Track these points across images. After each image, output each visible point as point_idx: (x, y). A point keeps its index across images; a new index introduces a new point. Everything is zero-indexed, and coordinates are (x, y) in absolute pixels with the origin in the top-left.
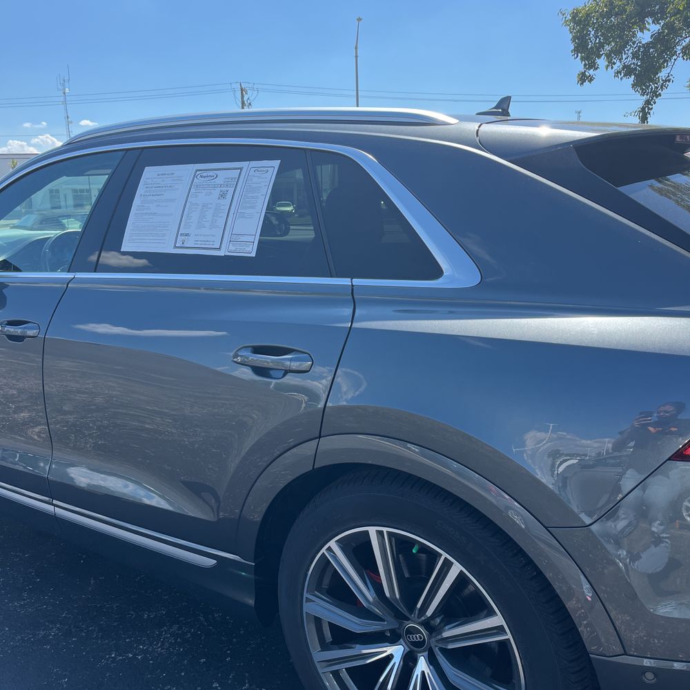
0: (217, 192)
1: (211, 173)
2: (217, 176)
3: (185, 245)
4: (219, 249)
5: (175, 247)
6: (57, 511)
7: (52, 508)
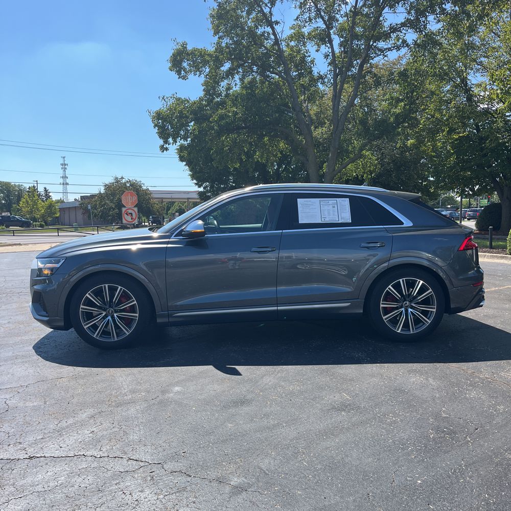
0: (331, 206)
1: (327, 201)
3: (325, 220)
4: (339, 221)
5: (322, 221)
6: (279, 308)
7: (276, 308)
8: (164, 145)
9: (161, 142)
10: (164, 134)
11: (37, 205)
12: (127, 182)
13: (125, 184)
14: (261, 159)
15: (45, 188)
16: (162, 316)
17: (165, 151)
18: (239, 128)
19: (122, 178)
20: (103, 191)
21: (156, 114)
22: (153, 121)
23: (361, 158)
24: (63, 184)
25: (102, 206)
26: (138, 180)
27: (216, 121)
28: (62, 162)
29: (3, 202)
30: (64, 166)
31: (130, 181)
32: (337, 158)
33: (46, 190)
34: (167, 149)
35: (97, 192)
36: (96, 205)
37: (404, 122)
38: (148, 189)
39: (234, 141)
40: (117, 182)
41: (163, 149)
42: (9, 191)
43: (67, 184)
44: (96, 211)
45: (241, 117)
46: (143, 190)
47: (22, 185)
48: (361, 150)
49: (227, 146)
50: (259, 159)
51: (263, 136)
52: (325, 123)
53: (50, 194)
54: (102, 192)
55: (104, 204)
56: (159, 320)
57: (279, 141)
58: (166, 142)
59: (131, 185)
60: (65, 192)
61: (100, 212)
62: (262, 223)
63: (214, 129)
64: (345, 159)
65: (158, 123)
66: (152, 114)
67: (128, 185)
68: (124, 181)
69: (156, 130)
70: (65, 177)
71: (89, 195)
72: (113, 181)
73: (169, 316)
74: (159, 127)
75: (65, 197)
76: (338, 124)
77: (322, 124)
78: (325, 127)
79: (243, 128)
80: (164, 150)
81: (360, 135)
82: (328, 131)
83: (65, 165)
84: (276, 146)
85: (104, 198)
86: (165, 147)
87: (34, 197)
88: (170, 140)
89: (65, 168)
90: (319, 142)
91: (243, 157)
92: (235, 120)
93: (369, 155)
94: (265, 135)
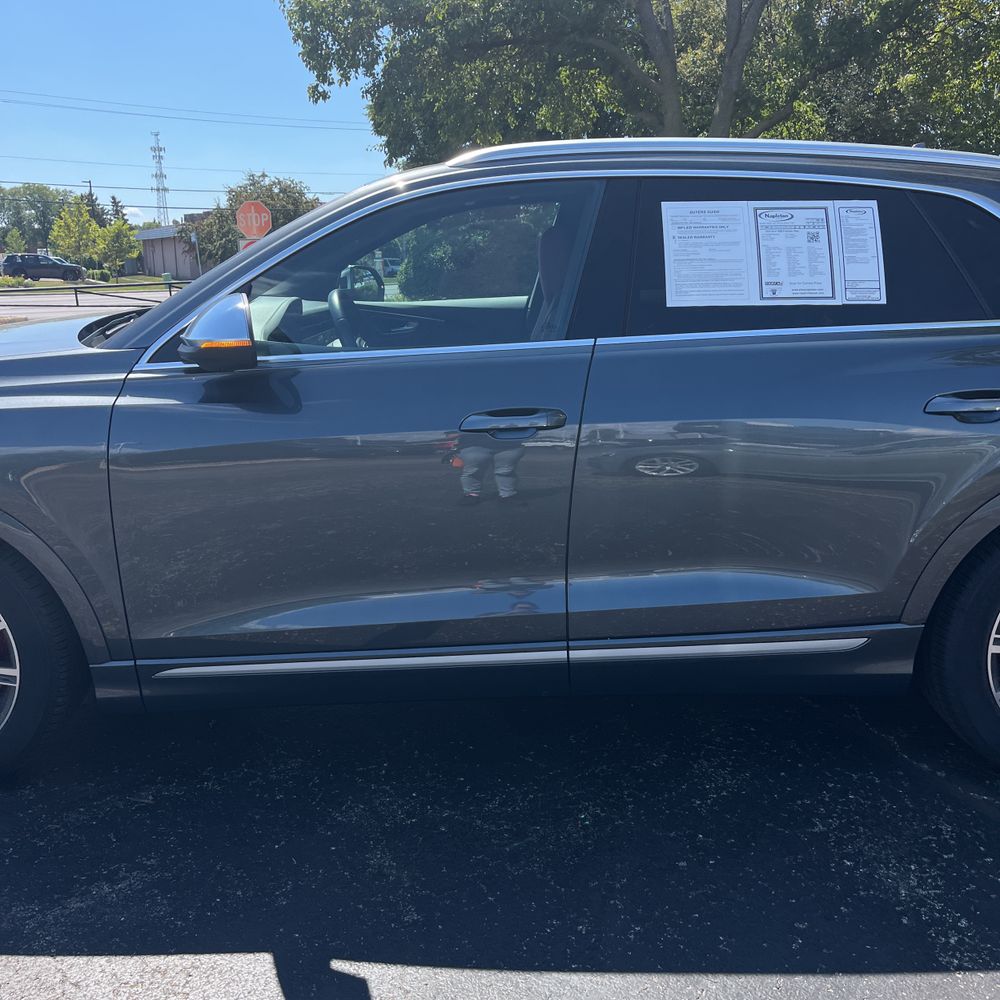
0: (803, 235)
1: (784, 212)
2: (792, 216)
3: (778, 295)
4: (833, 297)
5: (762, 298)
6: (575, 655)
7: (561, 655)
8: (317, 85)
9: (312, 78)
10: (317, 59)
11: (88, 233)
12: (274, 183)
13: (270, 189)
14: (553, 123)
15: (113, 198)
16: (115, 678)
17: (321, 100)
18: (499, 42)
19: (264, 176)
20: (224, 203)
21: (297, 5)
22: (290, 24)
23: (786, 119)
24: (158, 190)
25: (225, 235)
26: (297, 180)
27: (441, 23)
28: (154, 145)
29: (36, 226)
30: (158, 150)
31: (280, 183)
32: (732, 118)
33: (115, 202)
34: (325, 96)
35: (211, 206)
36: (210, 234)
37: (899, 26)
38: (317, 199)
39: (489, 80)
40: (253, 185)
41: (317, 95)
42: (47, 204)
43: (165, 190)
44: (210, 247)
45: (501, 12)
46: (307, 202)
47: (71, 192)
48: (793, 95)
49: (472, 91)
50: (548, 124)
51: (554, 67)
52: (702, 39)
53: (124, 212)
54: (222, 206)
55: (228, 232)
56: (101, 693)
57: (595, 79)
58: (323, 78)
59: (282, 191)
60: (162, 208)
61: (218, 249)
62: (529, 294)
63: (435, 43)
64: (749, 122)
65: (302, 30)
66: (288, 6)
67: (276, 191)
68: (267, 181)
69: (299, 47)
70: (160, 176)
71: (201, 212)
72: (247, 182)
73: (139, 676)
74: (307, 40)
75: (162, 217)
76: (740, 30)
77: (695, 42)
78: (703, 49)
79: (508, 42)
80: (319, 98)
81: (794, 58)
82: (708, 59)
83: (160, 150)
84: (587, 91)
85: (227, 218)
86: (320, 89)
87: (82, 215)
88: (334, 73)
89: (160, 157)
90: (686, 84)
91: (511, 120)
92: (486, 19)
93: (806, 112)
94: (562, 64)
